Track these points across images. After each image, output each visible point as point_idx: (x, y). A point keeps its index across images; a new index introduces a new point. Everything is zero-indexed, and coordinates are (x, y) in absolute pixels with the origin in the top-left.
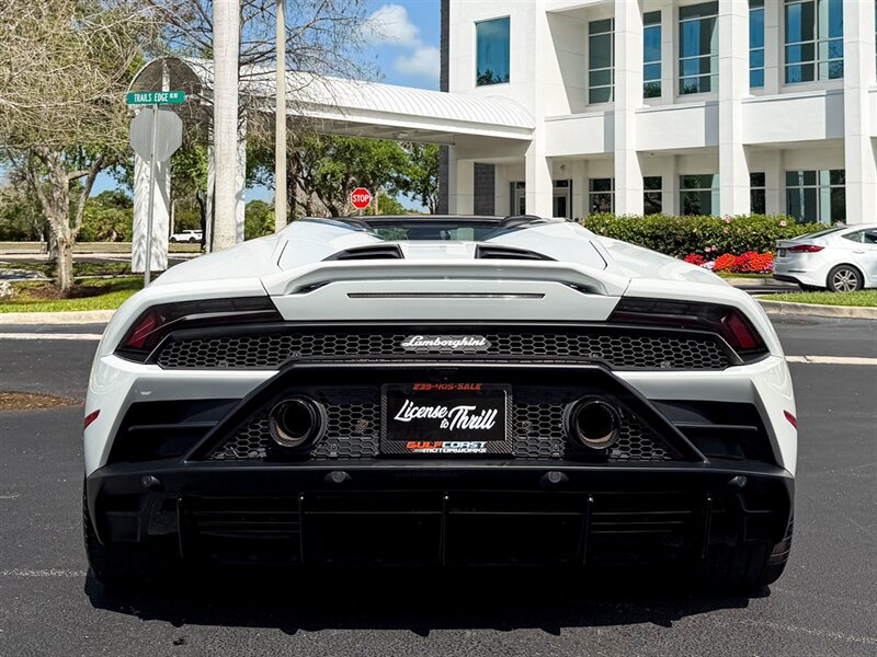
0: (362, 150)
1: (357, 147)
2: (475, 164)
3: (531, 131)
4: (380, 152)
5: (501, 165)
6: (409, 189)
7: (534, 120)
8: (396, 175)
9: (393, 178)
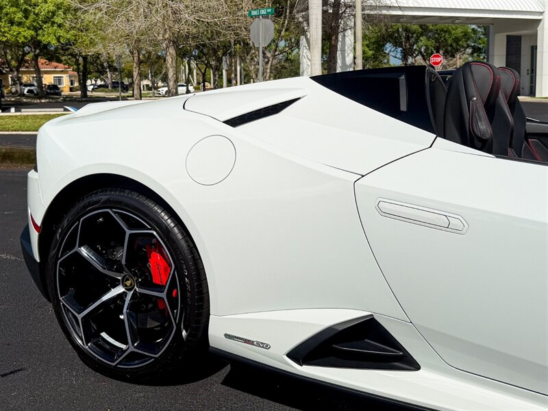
0: (446, 32)
1: (443, 30)
2: (508, 36)
3: (541, 13)
4: (459, 32)
5: (526, 36)
6: (481, 53)
7: (544, 6)
8: (473, 44)
9: (471, 46)
